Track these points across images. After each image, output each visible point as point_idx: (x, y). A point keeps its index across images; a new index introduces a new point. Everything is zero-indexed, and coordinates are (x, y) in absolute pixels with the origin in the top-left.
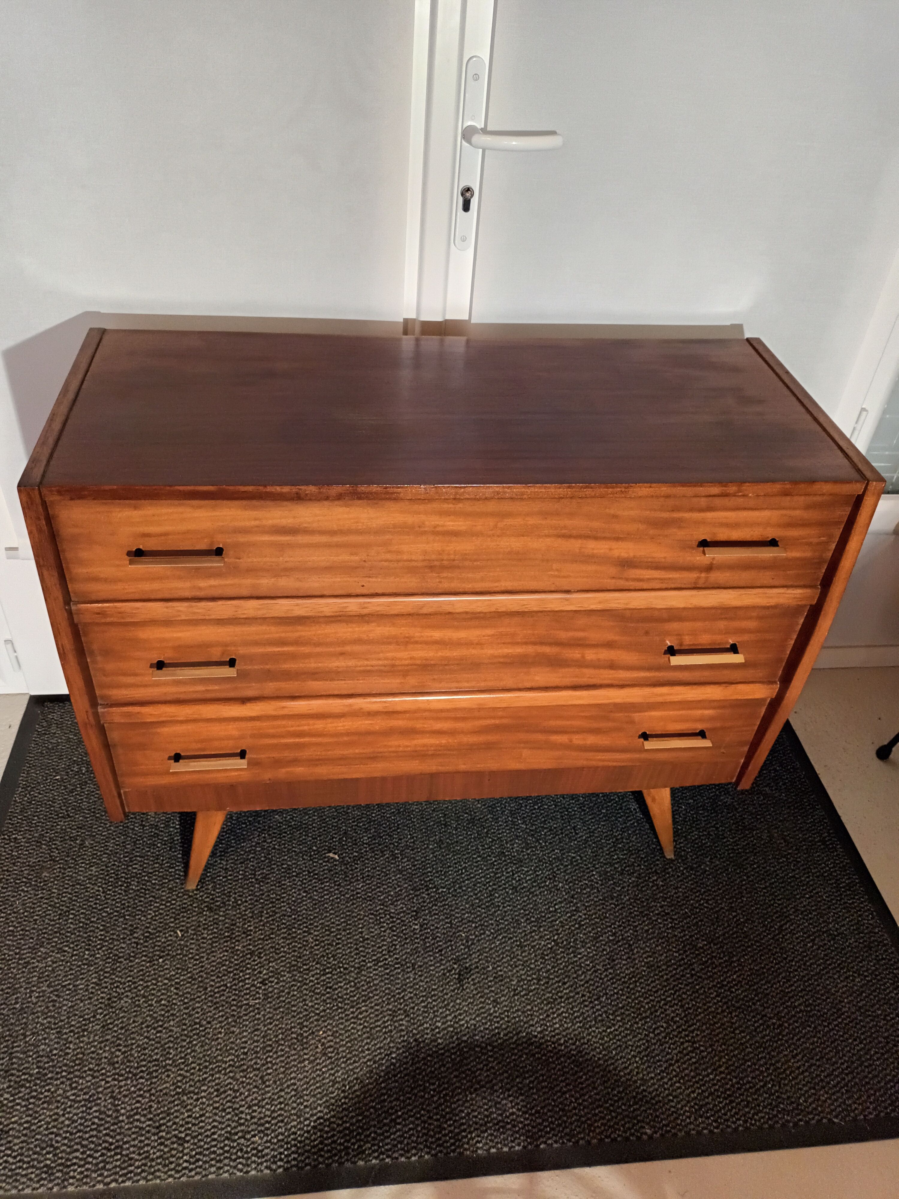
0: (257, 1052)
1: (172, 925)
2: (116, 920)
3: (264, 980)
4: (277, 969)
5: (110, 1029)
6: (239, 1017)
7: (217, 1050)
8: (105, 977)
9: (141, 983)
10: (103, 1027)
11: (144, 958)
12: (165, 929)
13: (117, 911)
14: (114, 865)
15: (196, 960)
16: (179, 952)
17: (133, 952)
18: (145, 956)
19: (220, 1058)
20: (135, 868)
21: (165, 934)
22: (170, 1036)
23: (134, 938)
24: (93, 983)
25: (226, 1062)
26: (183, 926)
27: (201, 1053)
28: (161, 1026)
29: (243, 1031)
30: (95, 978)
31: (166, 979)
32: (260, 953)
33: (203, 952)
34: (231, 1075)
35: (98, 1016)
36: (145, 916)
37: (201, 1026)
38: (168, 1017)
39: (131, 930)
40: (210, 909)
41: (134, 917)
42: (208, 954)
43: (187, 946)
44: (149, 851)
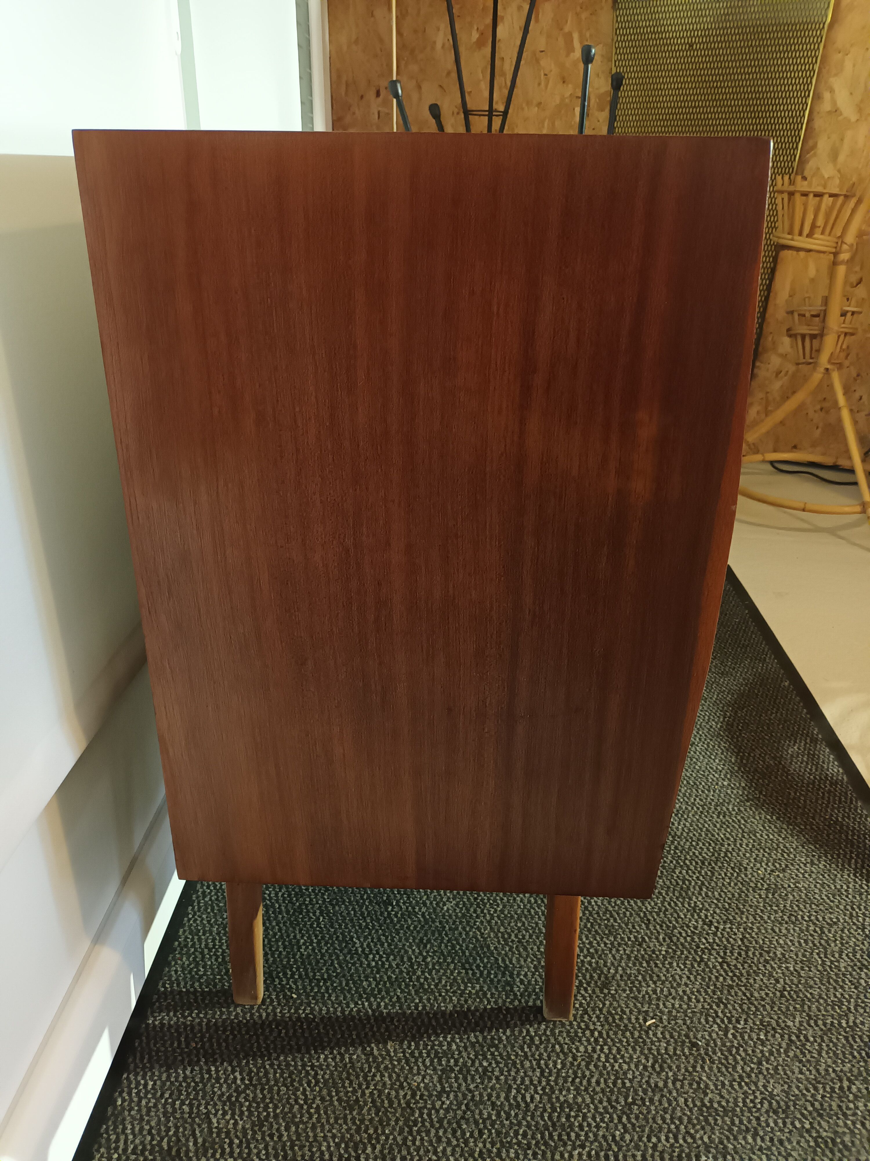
1: (636, 1034)
2: (637, 1118)
3: (704, 923)
4: (688, 911)
5: (822, 1105)
6: (761, 947)
7: (810, 971)
8: (741, 1122)
9: (739, 1068)
10: (821, 1115)
11: (698, 1069)
12: (644, 1042)
13: (620, 1118)
14: (525, 1135)
15: (690, 999)
16: (680, 1022)
17: (691, 1085)
18: (694, 1067)
19: (820, 968)
20: (532, 1098)
21: (652, 1042)
22: (810, 1026)
23: (666, 1085)
24: (755, 1140)
25: (823, 961)
26: (637, 1019)
27: (819, 988)
28: (798, 1037)
29: (778, 943)
30: (745, 1138)
31: (726, 1035)
32: (668, 927)
33: (677, 991)
34: (837, 955)
35: (807, 1126)
36: (625, 1073)
37: (785, 990)
38: (782, 1029)
39: (653, 1091)
40: (606, 985)
41: (628, 1089)
42: (679, 985)
43: (670, 1012)
44: (497, 1078)
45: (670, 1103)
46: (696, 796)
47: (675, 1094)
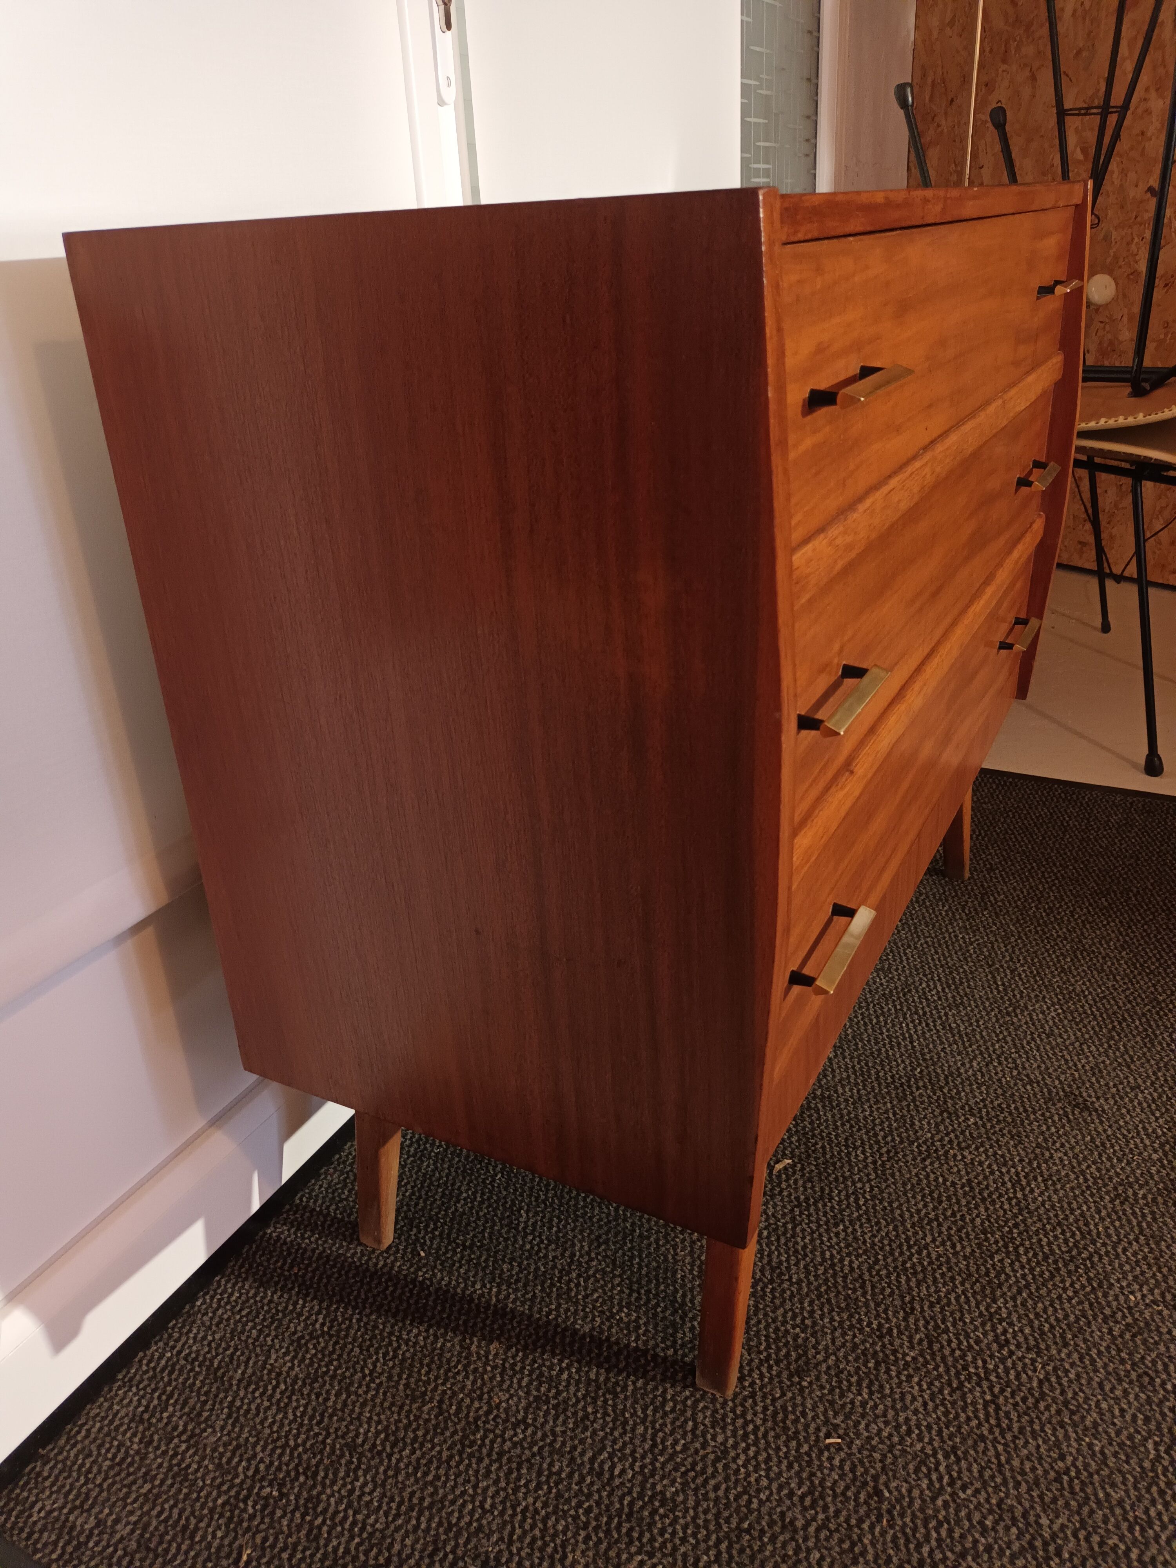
0: (1149, 1401)
1: (806, 1448)
2: (742, 1551)
3: (996, 1339)
4: (981, 1315)
6: (1066, 1403)
7: (1127, 1462)
9: (926, 1550)
11: (865, 1526)
12: (809, 1463)
13: (719, 1542)
14: (589, 1511)
15: (909, 1432)
16: (877, 1456)
17: (841, 1541)
18: (860, 1521)
19: (1147, 1464)
20: (623, 1472)
21: (821, 1467)
22: (1075, 1535)
23: (805, 1528)
26: (818, 1429)
27: (1127, 1492)
28: (1046, 1544)
29: (1098, 1406)
31: (934, 1499)
32: (937, 1327)
33: (896, 1415)
36: (759, 1491)
37: (1067, 1472)
38: (1028, 1524)
39: (784, 1527)
40: (800, 1372)
41: (751, 1512)
42: (905, 1408)
43: (870, 1438)
44: (594, 1432)
45: (796, 1552)
46: (1094, 1163)
47: (811, 1544)
